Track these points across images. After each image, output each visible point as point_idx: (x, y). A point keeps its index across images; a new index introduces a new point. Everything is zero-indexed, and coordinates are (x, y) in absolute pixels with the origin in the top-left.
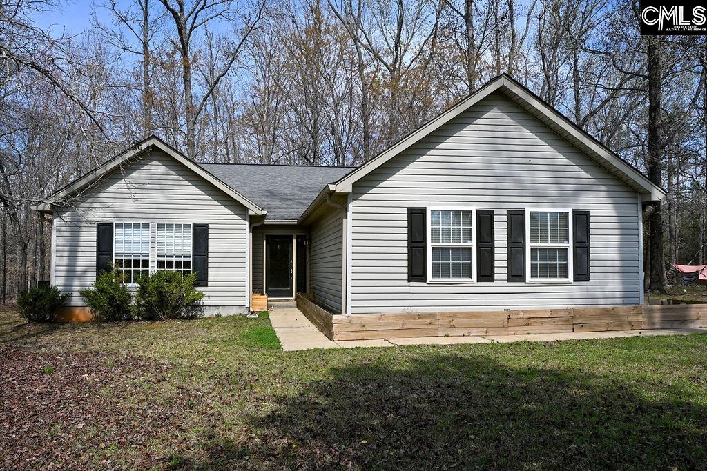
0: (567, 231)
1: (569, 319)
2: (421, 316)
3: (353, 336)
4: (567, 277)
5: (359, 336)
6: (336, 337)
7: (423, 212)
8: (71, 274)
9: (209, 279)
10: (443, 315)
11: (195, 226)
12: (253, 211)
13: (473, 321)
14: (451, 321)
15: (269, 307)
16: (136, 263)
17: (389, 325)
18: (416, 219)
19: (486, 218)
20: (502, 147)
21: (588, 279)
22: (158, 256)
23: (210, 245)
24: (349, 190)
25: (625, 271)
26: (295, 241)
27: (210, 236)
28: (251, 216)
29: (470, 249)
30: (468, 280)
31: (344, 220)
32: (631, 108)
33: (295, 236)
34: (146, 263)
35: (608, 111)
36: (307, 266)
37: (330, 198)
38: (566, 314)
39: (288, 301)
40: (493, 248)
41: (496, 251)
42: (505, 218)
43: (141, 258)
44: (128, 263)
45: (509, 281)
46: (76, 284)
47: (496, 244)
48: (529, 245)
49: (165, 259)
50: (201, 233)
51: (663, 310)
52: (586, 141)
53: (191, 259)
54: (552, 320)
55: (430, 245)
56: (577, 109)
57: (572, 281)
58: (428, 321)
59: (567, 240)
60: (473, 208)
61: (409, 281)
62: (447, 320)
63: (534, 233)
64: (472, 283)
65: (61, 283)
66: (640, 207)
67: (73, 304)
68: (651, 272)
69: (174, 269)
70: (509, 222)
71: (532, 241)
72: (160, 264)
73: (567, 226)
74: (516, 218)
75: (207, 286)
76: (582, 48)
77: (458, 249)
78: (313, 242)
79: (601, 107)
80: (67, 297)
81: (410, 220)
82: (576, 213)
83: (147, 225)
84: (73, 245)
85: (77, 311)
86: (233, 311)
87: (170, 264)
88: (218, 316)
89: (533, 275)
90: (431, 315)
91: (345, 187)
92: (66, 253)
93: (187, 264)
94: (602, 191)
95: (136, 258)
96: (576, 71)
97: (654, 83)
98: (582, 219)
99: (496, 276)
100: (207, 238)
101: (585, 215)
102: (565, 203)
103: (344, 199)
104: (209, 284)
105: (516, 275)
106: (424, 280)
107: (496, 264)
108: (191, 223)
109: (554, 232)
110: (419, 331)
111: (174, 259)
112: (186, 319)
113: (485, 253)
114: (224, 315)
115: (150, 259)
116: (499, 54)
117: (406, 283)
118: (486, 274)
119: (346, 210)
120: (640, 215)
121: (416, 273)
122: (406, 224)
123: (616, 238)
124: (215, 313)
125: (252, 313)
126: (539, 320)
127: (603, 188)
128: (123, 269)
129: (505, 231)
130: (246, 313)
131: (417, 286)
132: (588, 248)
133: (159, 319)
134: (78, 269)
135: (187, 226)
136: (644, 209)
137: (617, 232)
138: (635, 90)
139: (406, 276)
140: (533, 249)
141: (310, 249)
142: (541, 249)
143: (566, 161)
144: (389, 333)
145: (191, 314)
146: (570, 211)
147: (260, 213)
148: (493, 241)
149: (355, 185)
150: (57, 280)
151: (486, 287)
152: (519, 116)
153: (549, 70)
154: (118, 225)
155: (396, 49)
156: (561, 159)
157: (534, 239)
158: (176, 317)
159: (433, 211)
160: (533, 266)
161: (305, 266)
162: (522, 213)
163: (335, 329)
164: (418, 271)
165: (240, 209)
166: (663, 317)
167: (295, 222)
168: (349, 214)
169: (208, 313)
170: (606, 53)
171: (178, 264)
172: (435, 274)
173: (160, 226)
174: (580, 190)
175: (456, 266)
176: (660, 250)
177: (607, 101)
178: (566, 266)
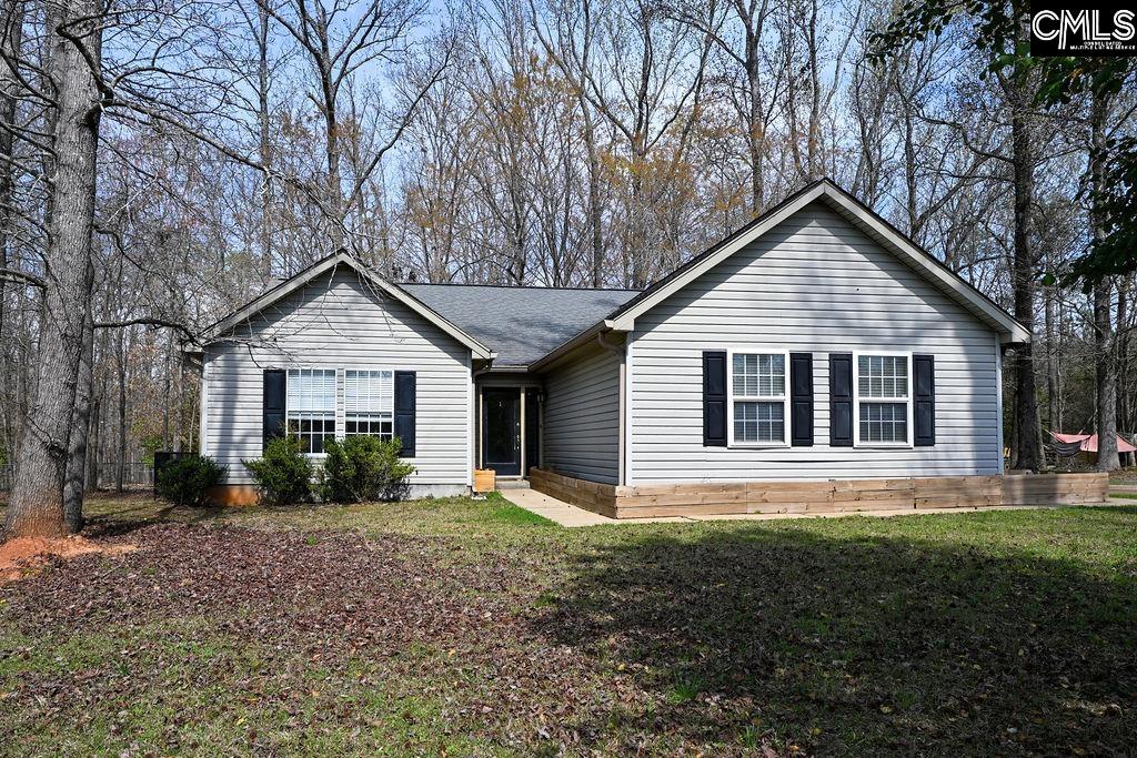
0: (906, 381)
1: (909, 491)
2: (725, 488)
3: (641, 512)
4: (906, 440)
5: (649, 512)
6: (619, 514)
7: (722, 355)
8: (226, 441)
9: (417, 447)
10: (753, 486)
11: (398, 374)
12: (478, 353)
13: (790, 494)
14: (762, 493)
15: (496, 487)
16: (318, 424)
17: (685, 499)
18: (714, 364)
19: (802, 363)
20: (821, 272)
21: (932, 443)
22: (347, 415)
23: (418, 401)
24: (631, 327)
25: (978, 434)
26: (523, 396)
27: (418, 388)
28: (473, 360)
29: (782, 404)
30: (780, 443)
31: (622, 366)
32: (991, 200)
33: (523, 389)
34: (330, 425)
35: (956, 202)
36: (541, 430)
37: (603, 338)
38: (907, 486)
39: (515, 480)
40: (811, 403)
41: (816, 406)
42: (827, 364)
43: (323, 418)
44: (306, 424)
45: (831, 445)
46: (233, 453)
47: (816, 397)
48: (857, 399)
49: (357, 419)
50: (405, 384)
51: (1025, 481)
52: (929, 265)
53: (392, 420)
54: (889, 493)
55: (731, 398)
56: (912, 204)
57: (912, 446)
58: (734, 493)
59: (905, 392)
60: (786, 351)
61: (705, 445)
62: (758, 493)
63: (863, 383)
64: (786, 449)
65: (213, 453)
66: (998, 350)
67: (230, 481)
68: (1019, 442)
69: (369, 433)
70: (832, 369)
71: (861, 394)
72: (350, 426)
73: (906, 374)
74: (840, 364)
75: (414, 456)
76: (919, 116)
77: (767, 403)
78: (551, 396)
79: (946, 199)
80: (223, 472)
81: (706, 367)
82: (917, 358)
83: (331, 373)
84: (229, 399)
85: (235, 492)
86: (449, 492)
87: (363, 426)
88: (430, 498)
89: (863, 438)
90: (738, 487)
91: (625, 323)
92: (219, 411)
93: (387, 426)
94: (949, 331)
95: (317, 418)
96: (909, 144)
97: (1021, 169)
98: (924, 365)
99: (816, 439)
100: (414, 391)
101: (930, 359)
102: (901, 345)
103: (622, 339)
104: (417, 454)
105: (841, 437)
106: (724, 444)
107: (816, 423)
108: (392, 369)
109: (889, 383)
110: (723, 507)
111: (369, 420)
112: (384, 501)
113: (803, 410)
114: (437, 496)
115: (336, 418)
116: (794, 117)
117: (701, 448)
118: (803, 437)
119: (624, 353)
120: (998, 361)
121: (714, 434)
122: (700, 371)
123: (967, 390)
124: (425, 493)
125: (476, 494)
126: (872, 494)
127: (950, 325)
128: (300, 433)
129: (827, 381)
130: (469, 494)
131: (715, 452)
132: (932, 403)
133: (354, 501)
134: (236, 432)
135: (386, 374)
136: (1003, 353)
137: (968, 382)
138: (996, 178)
139: (701, 439)
140: (862, 405)
141: (544, 406)
142: (873, 405)
143: (903, 291)
144: (687, 509)
145: (392, 496)
146: (909, 354)
147: (487, 356)
148: (811, 393)
149: (637, 321)
150: (208, 448)
151: (802, 453)
152: (845, 232)
153: (869, 141)
154: (294, 372)
155: (640, 107)
156: (898, 289)
157: (863, 392)
158: (373, 498)
159: (735, 356)
160: (863, 427)
161: (538, 431)
162: (849, 357)
163: (618, 504)
164: (716, 432)
165: (459, 350)
166: (1025, 489)
167: (525, 369)
168: (629, 358)
169: (415, 494)
170: (953, 124)
171: (375, 426)
172: (738, 436)
173: (349, 373)
174: (922, 329)
175: (765, 426)
176: (1032, 410)
177: (955, 190)
178: (904, 426)
